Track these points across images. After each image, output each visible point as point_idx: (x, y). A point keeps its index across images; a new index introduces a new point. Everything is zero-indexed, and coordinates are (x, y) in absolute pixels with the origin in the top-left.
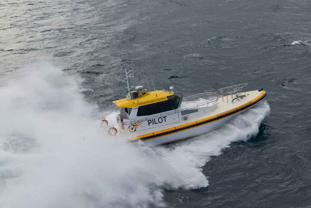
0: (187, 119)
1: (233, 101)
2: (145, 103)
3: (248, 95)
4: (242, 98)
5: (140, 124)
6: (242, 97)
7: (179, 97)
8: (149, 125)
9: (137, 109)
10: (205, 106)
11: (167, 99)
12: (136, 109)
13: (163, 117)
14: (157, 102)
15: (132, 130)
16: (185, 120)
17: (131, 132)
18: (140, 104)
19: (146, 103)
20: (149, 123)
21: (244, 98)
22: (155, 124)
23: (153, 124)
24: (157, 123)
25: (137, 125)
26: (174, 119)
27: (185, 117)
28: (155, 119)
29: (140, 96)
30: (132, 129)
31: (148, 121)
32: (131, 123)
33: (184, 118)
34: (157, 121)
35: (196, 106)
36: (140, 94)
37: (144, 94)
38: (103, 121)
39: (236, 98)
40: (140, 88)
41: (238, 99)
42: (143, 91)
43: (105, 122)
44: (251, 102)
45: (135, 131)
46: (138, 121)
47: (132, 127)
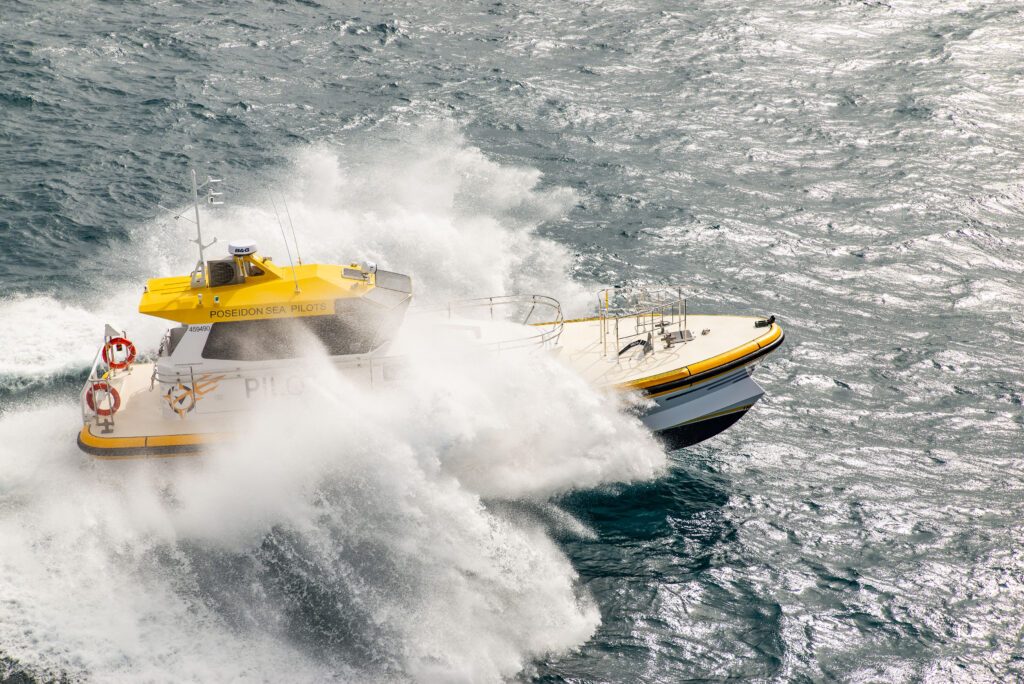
1: (624, 353)
2: (241, 311)
4: (670, 346)
5: (213, 389)
8: (248, 396)
9: (207, 333)
11: (330, 311)
12: (201, 329)
14: (289, 314)
15: (177, 405)
17: (176, 411)
18: (220, 314)
19: (248, 312)
20: (248, 390)
21: (680, 346)
22: (274, 395)
23: (266, 395)
25: (202, 390)
29: (239, 279)
30: (181, 401)
31: (247, 381)
32: (179, 380)
36: (242, 273)
37: (258, 273)
38: (118, 342)
39: (643, 343)
40: (242, 251)
41: (647, 346)
42: (254, 262)
43: (124, 346)
44: (685, 370)
45: (190, 409)
46: (206, 377)
47: (181, 393)
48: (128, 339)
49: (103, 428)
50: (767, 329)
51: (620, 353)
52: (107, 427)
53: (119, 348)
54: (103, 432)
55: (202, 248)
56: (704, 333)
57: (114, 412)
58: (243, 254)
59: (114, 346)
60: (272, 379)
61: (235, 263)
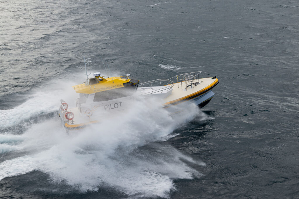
1: (187, 88)
2: (101, 89)
3: (202, 82)
4: (196, 86)
5: (97, 109)
6: (196, 84)
7: (135, 84)
8: (105, 110)
9: (94, 96)
10: (160, 93)
11: (123, 86)
12: (92, 95)
13: (119, 103)
14: (113, 88)
17: (88, 116)
18: (96, 90)
19: (103, 89)
20: (105, 108)
21: (198, 85)
22: (111, 109)
23: (109, 109)
24: (113, 108)
25: (94, 110)
29: (98, 82)
30: (89, 114)
31: (105, 106)
32: (88, 108)
35: (151, 93)
36: (98, 80)
37: (102, 80)
38: (63, 104)
39: (190, 85)
40: (98, 75)
42: (101, 77)
43: (65, 105)
44: (203, 89)
45: (91, 115)
46: (95, 106)
47: (89, 111)
48: (66, 103)
50: (215, 79)
52: (73, 122)
53: (64, 106)
54: (71, 124)
55: (87, 76)
57: (73, 118)
60: (111, 105)
61: (96, 78)
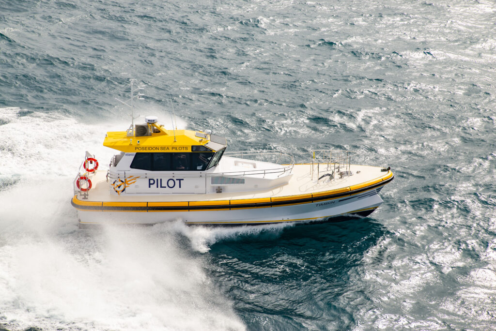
0: (221, 192)
2: (149, 148)
4: (341, 178)
5: (134, 182)
8: (150, 187)
9: (133, 157)
11: (190, 151)
12: (131, 155)
13: (177, 180)
14: (170, 151)
15: (117, 189)
16: (217, 192)
17: (116, 191)
18: (140, 149)
19: (152, 149)
20: (150, 184)
21: (346, 178)
22: (161, 187)
23: (157, 187)
24: (165, 187)
25: (129, 183)
26: (196, 187)
27: (219, 187)
28: (161, 180)
29: (149, 134)
30: (119, 187)
31: (150, 180)
32: (119, 177)
33: (216, 190)
34: (164, 184)
35: (243, 173)
36: (150, 131)
37: (157, 132)
38: (91, 160)
39: (329, 175)
40: (151, 121)
41: (331, 176)
42: (156, 127)
43: (93, 162)
44: (348, 188)
45: (123, 191)
46: (131, 177)
47: (119, 183)
48: (96, 158)
49: (83, 197)
50: (387, 172)
51: (319, 179)
52: (85, 197)
53: (91, 163)
55: (133, 119)
56: (357, 173)
57: (88, 190)
58: (152, 122)
59: (89, 161)
61: (147, 126)
